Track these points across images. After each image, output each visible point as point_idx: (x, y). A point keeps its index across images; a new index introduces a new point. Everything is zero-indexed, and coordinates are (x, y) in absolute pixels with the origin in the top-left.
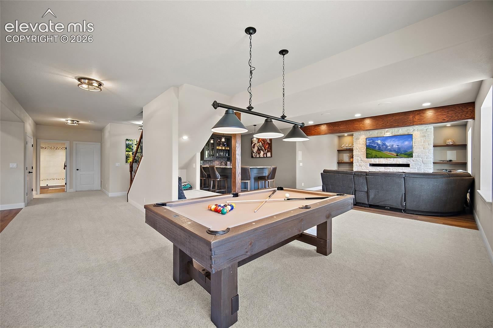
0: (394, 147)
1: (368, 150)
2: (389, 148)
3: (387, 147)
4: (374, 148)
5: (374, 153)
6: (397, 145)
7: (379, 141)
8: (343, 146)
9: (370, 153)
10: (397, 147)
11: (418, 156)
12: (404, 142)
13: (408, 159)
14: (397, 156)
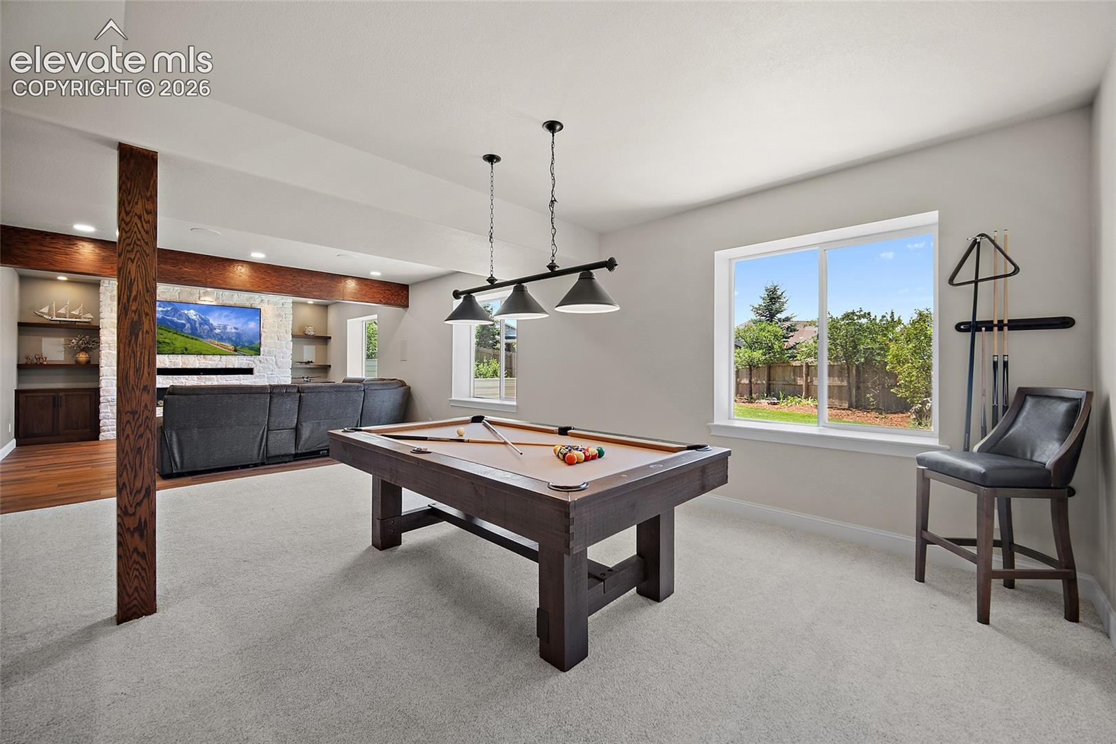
0: (228, 330)
1: (160, 331)
2: (217, 331)
3: (212, 329)
4: (177, 328)
5: (181, 342)
6: (236, 328)
7: (192, 311)
9: (167, 341)
10: (234, 330)
11: (269, 353)
12: (246, 323)
13: (252, 358)
14: (235, 350)
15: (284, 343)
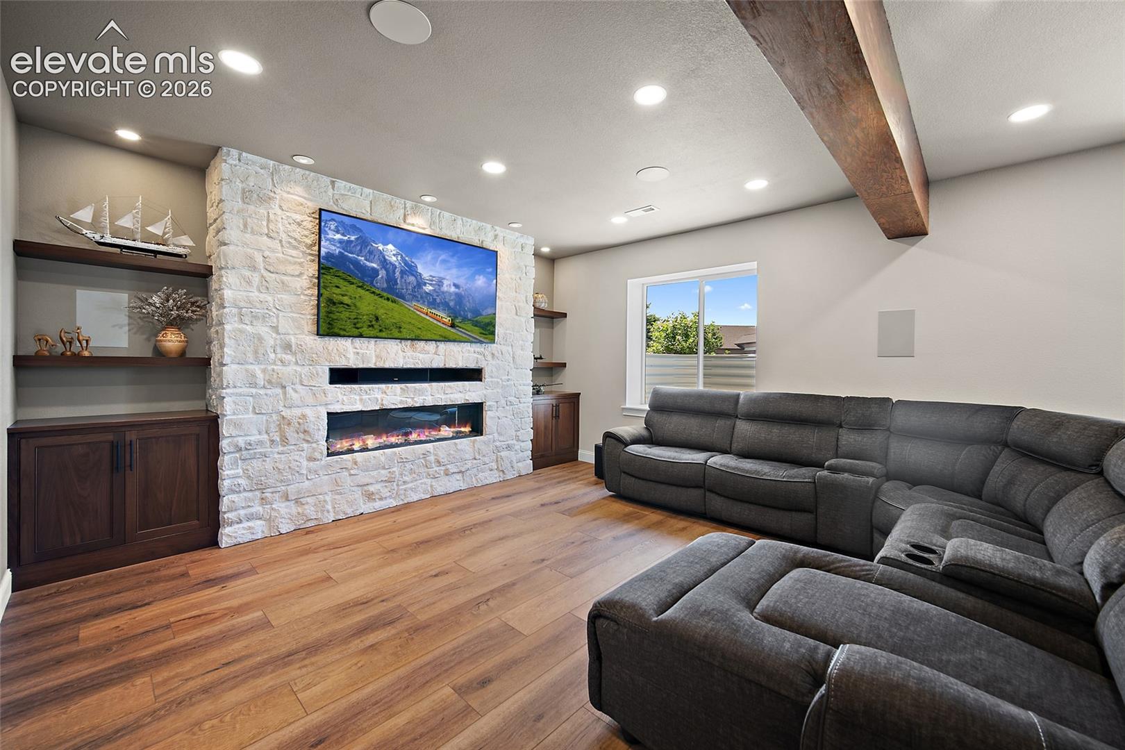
0: (445, 288)
1: (326, 278)
2: (428, 288)
3: (420, 283)
4: (364, 278)
5: (367, 304)
6: (456, 286)
7: (390, 247)
9: (346, 300)
10: (453, 289)
13: (482, 348)
14: (453, 326)
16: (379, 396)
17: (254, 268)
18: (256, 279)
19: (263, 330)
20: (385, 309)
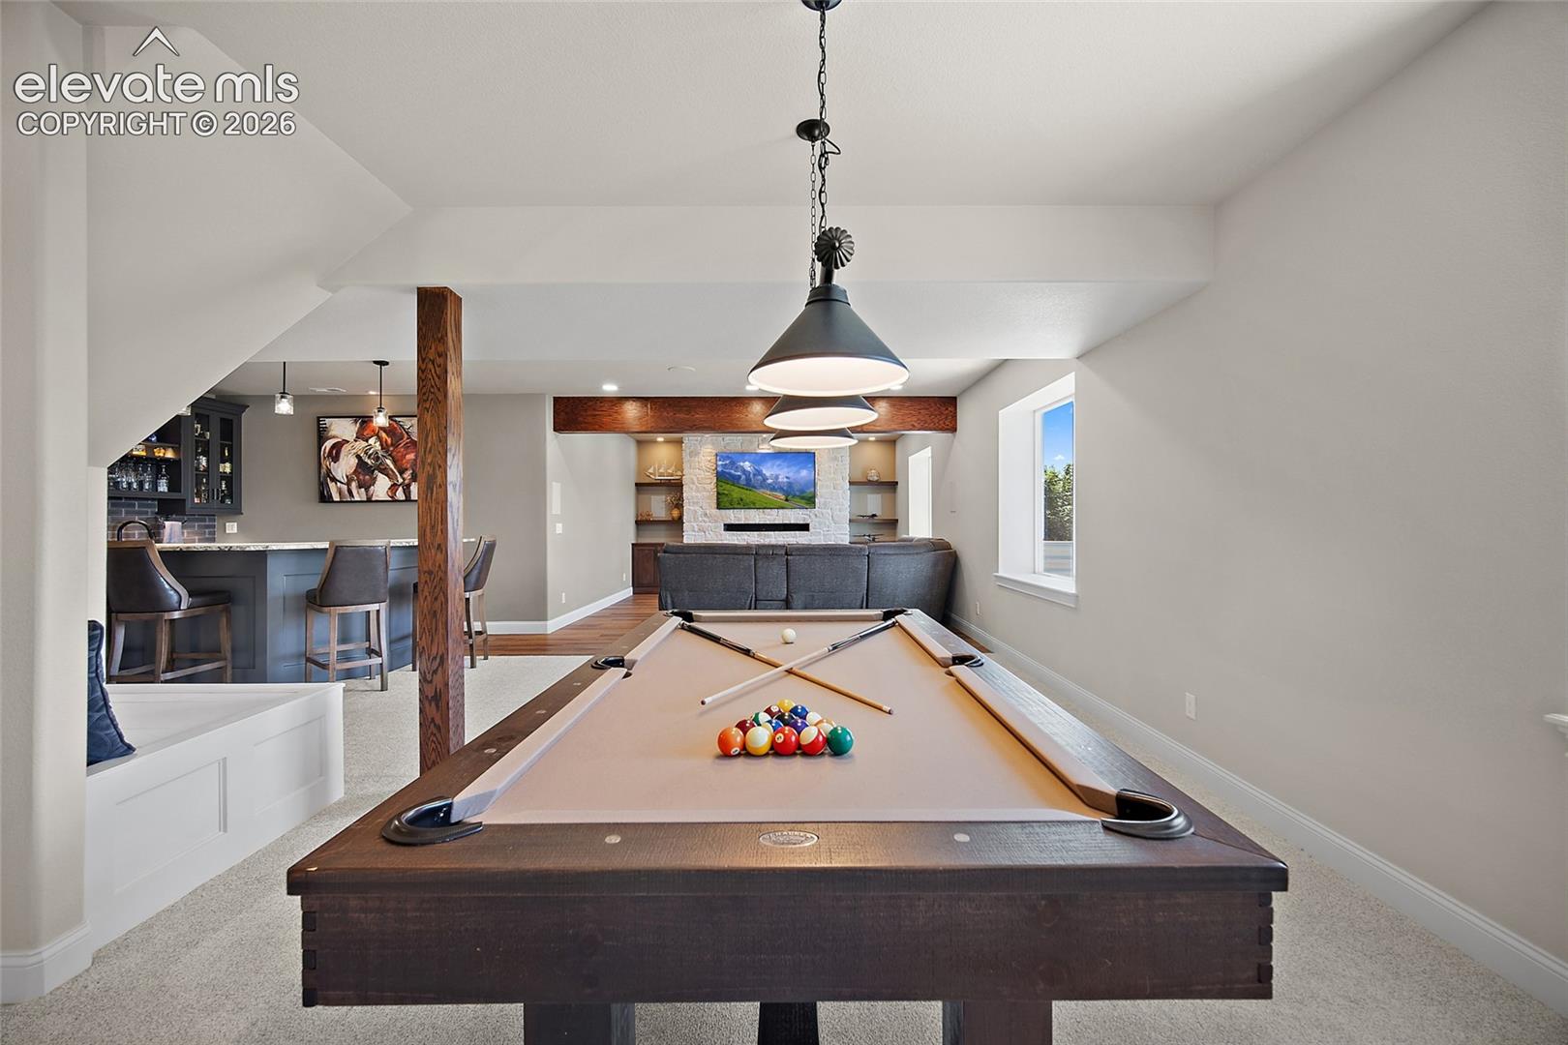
0: (780, 480)
1: (720, 483)
2: (770, 481)
3: (765, 479)
4: (734, 480)
5: (736, 493)
6: (787, 478)
7: (747, 463)
8: (651, 471)
9: (726, 492)
10: (785, 480)
11: (825, 504)
12: (798, 472)
13: (807, 512)
14: (787, 500)
15: (841, 492)
16: (746, 537)
17: (693, 483)
18: (694, 488)
19: (697, 508)
20: (747, 495)
